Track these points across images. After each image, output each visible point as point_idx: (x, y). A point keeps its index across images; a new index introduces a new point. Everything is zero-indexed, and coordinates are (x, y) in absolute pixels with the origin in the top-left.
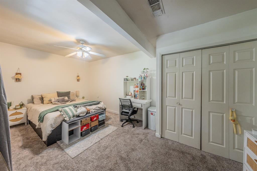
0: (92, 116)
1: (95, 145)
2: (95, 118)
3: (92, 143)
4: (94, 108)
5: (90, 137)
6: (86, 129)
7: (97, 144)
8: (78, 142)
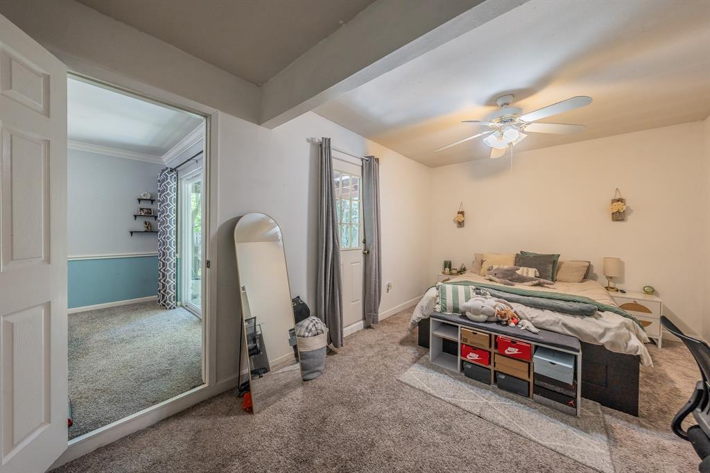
0: (501, 336)
1: (448, 405)
2: (514, 351)
3: (454, 397)
4: (540, 320)
5: (474, 388)
6: (475, 360)
7: (454, 409)
8: (446, 374)
